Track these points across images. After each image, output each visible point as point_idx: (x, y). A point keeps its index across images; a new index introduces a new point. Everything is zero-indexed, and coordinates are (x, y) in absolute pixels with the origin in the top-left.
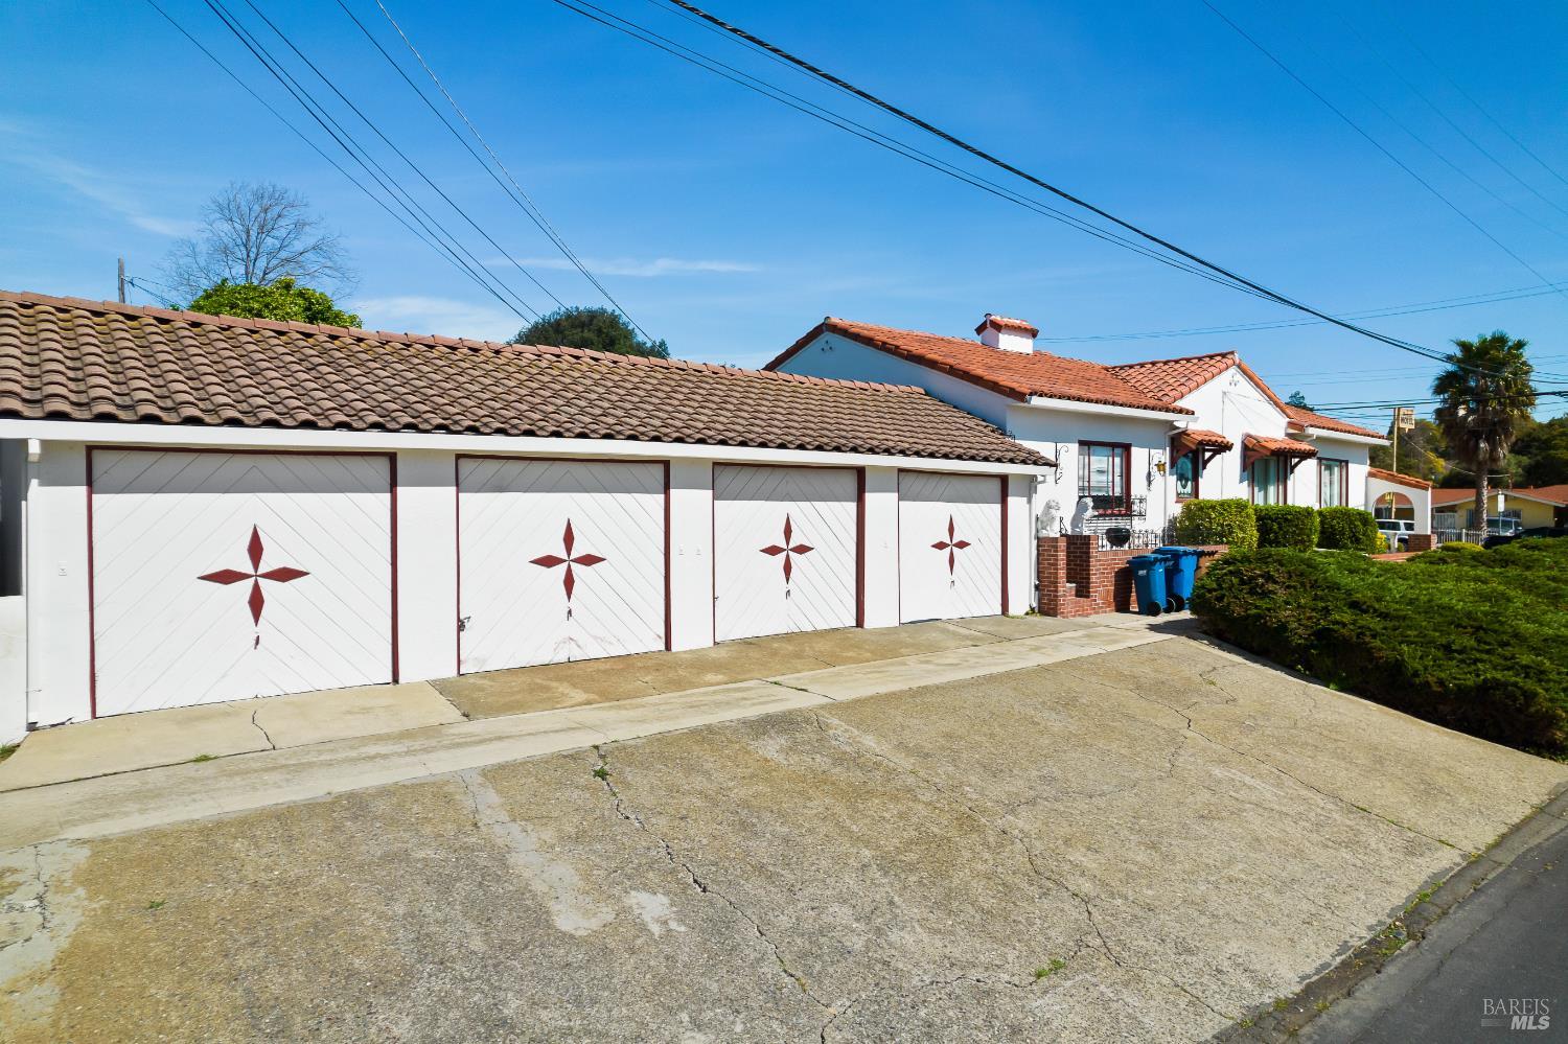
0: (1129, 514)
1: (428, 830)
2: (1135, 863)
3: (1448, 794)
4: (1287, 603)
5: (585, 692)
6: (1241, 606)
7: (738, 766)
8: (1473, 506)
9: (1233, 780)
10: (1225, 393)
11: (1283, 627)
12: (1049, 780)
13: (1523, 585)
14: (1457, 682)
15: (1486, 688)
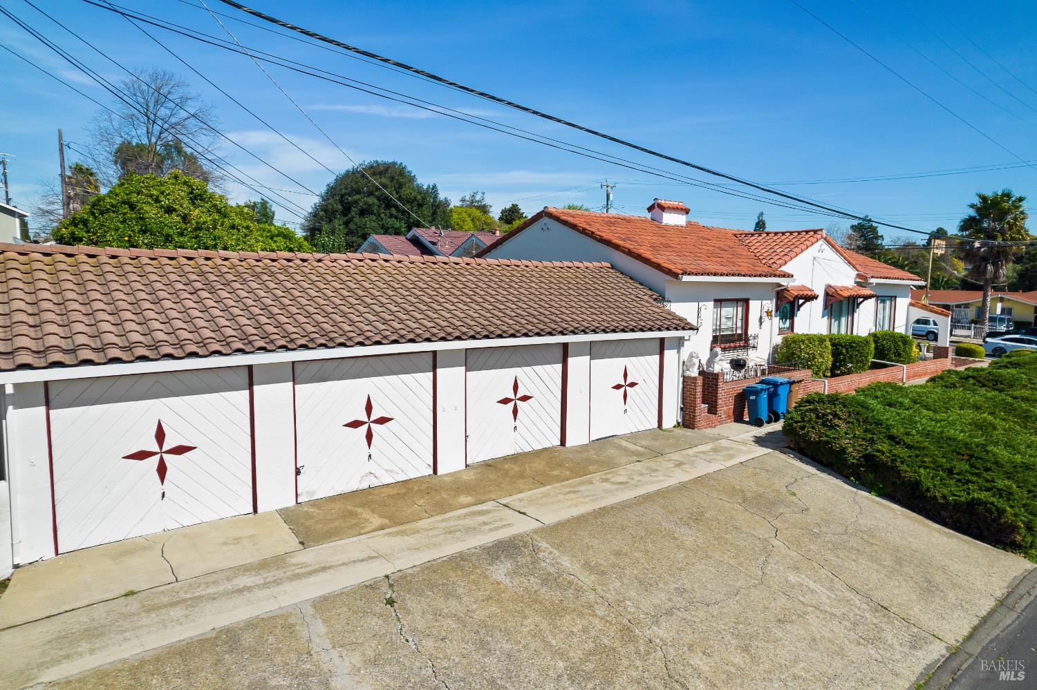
0: (746, 347)
1: (278, 659)
2: (734, 665)
3: (942, 591)
4: (847, 434)
5: (381, 517)
6: (816, 434)
7: (479, 589)
8: (980, 304)
9: (802, 585)
10: (815, 258)
11: (843, 450)
12: (681, 591)
13: (1004, 408)
14: (955, 498)
15: (973, 504)
